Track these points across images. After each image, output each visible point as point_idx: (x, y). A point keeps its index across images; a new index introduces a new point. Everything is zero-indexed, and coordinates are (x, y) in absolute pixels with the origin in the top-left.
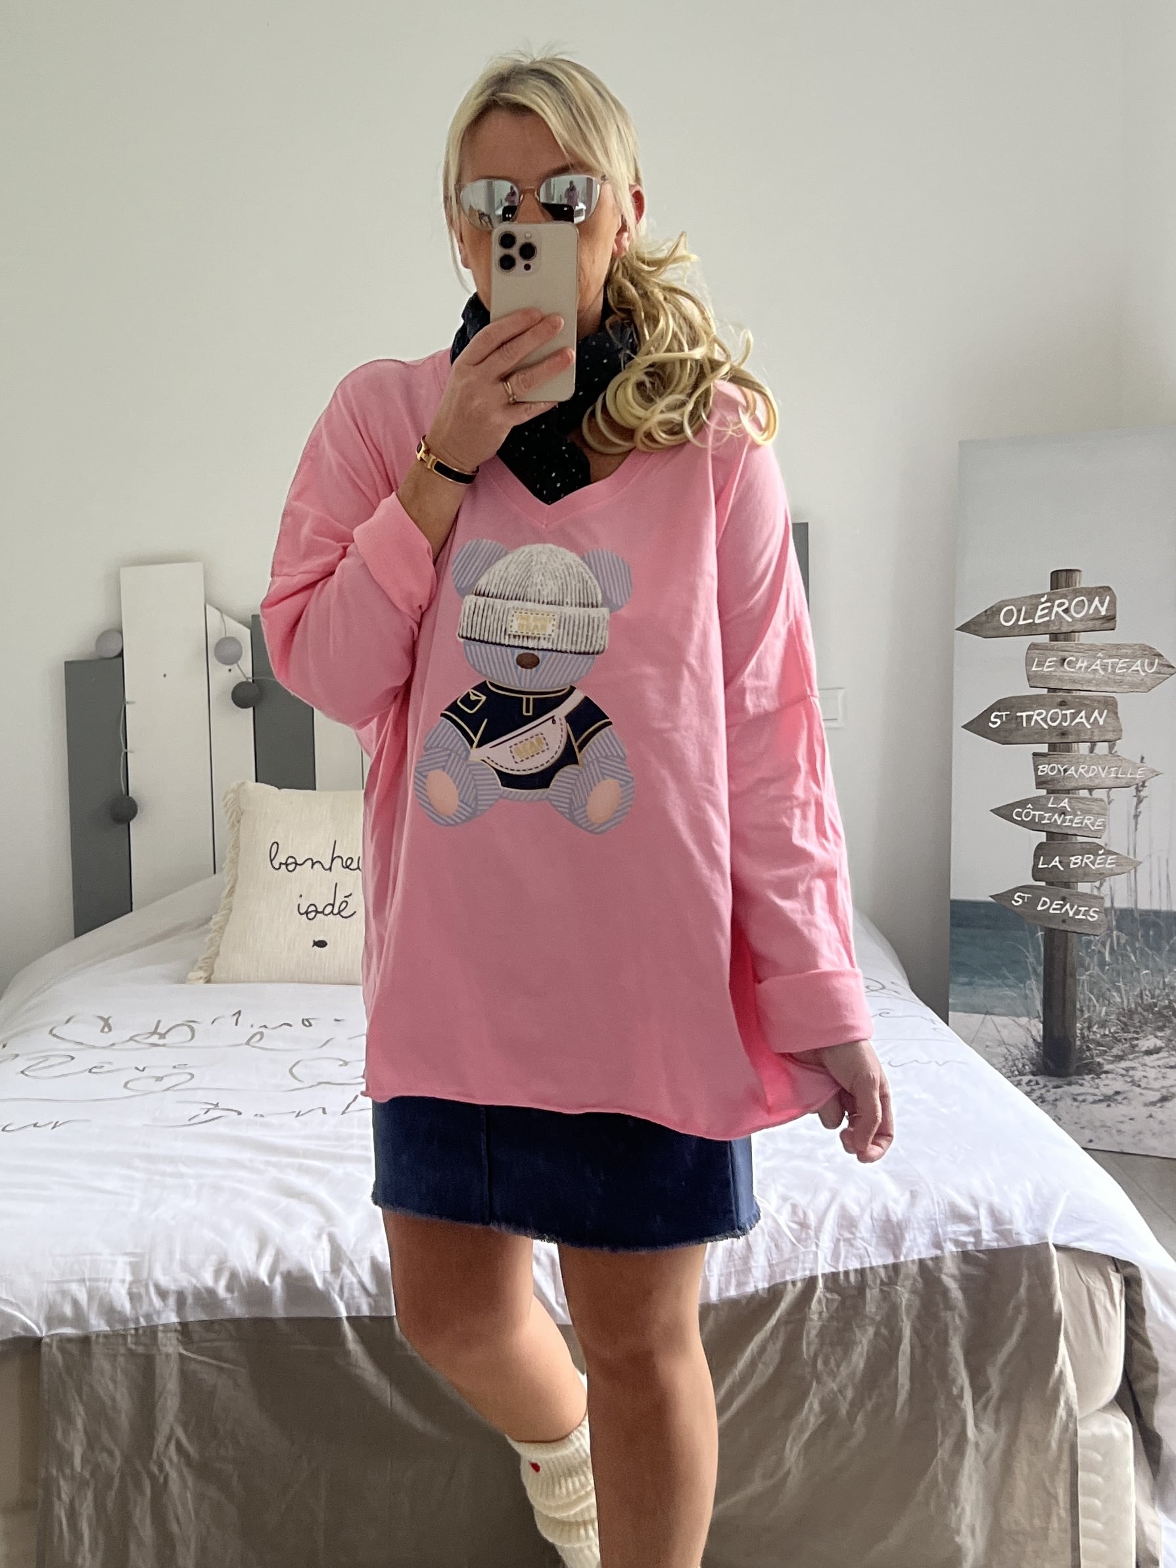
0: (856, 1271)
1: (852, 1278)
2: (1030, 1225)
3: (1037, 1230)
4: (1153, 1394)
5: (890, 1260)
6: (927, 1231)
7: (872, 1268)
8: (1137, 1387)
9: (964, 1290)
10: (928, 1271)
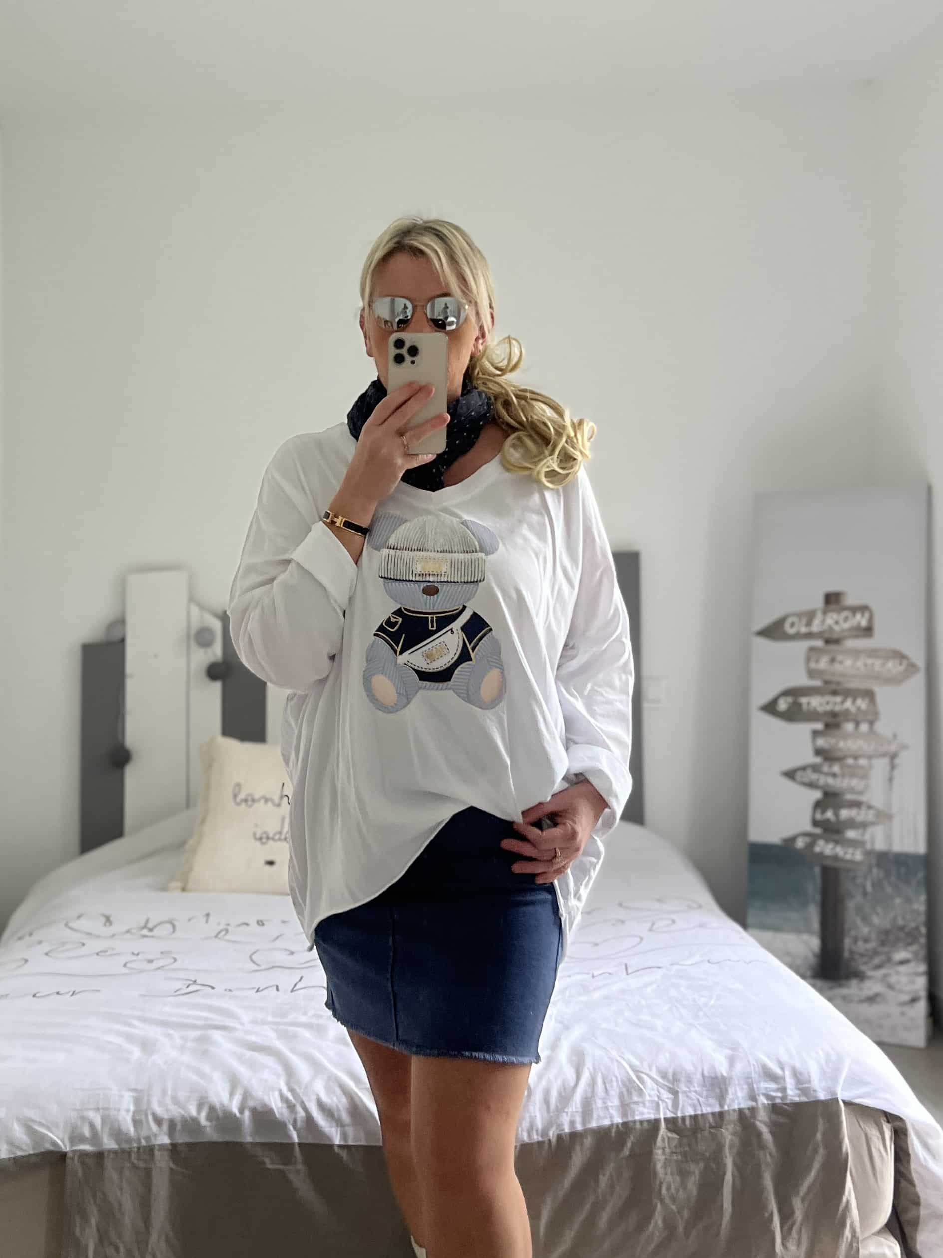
0: (691, 1116)
1: (688, 1122)
2: (823, 1084)
3: (829, 1088)
4: (915, 1223)
5: (717, 1109)
6: (745, 1087)
7: (703, 1115)
8: (904, 1217)
9: (772, 1133)
10: (745, 1118)
